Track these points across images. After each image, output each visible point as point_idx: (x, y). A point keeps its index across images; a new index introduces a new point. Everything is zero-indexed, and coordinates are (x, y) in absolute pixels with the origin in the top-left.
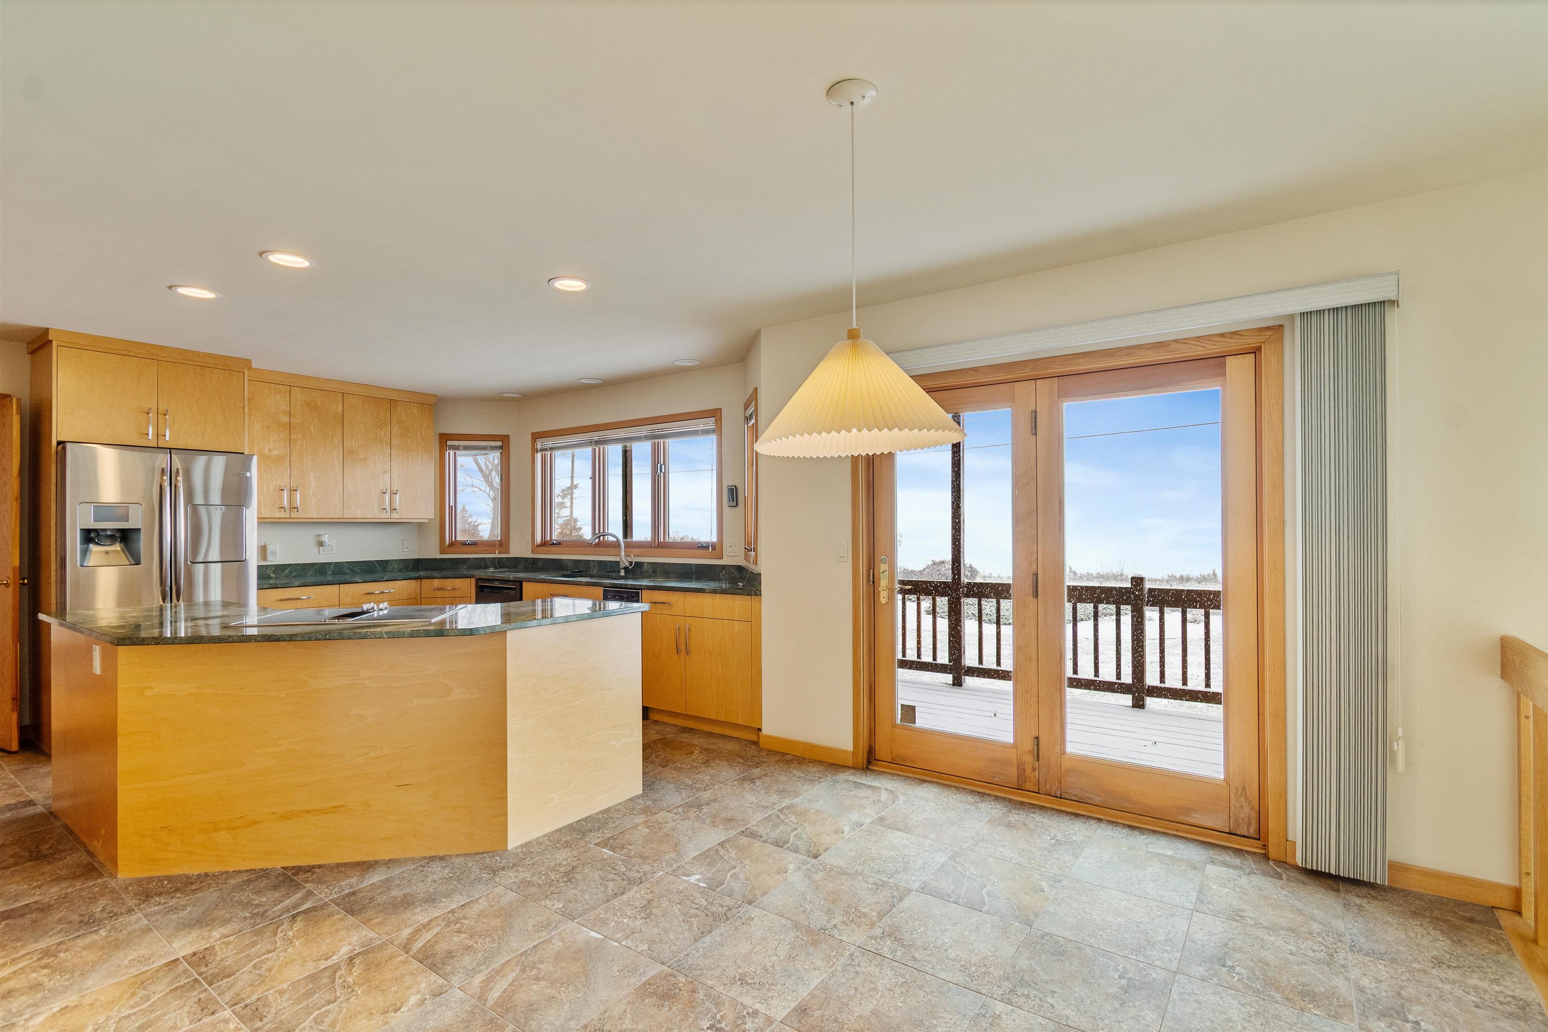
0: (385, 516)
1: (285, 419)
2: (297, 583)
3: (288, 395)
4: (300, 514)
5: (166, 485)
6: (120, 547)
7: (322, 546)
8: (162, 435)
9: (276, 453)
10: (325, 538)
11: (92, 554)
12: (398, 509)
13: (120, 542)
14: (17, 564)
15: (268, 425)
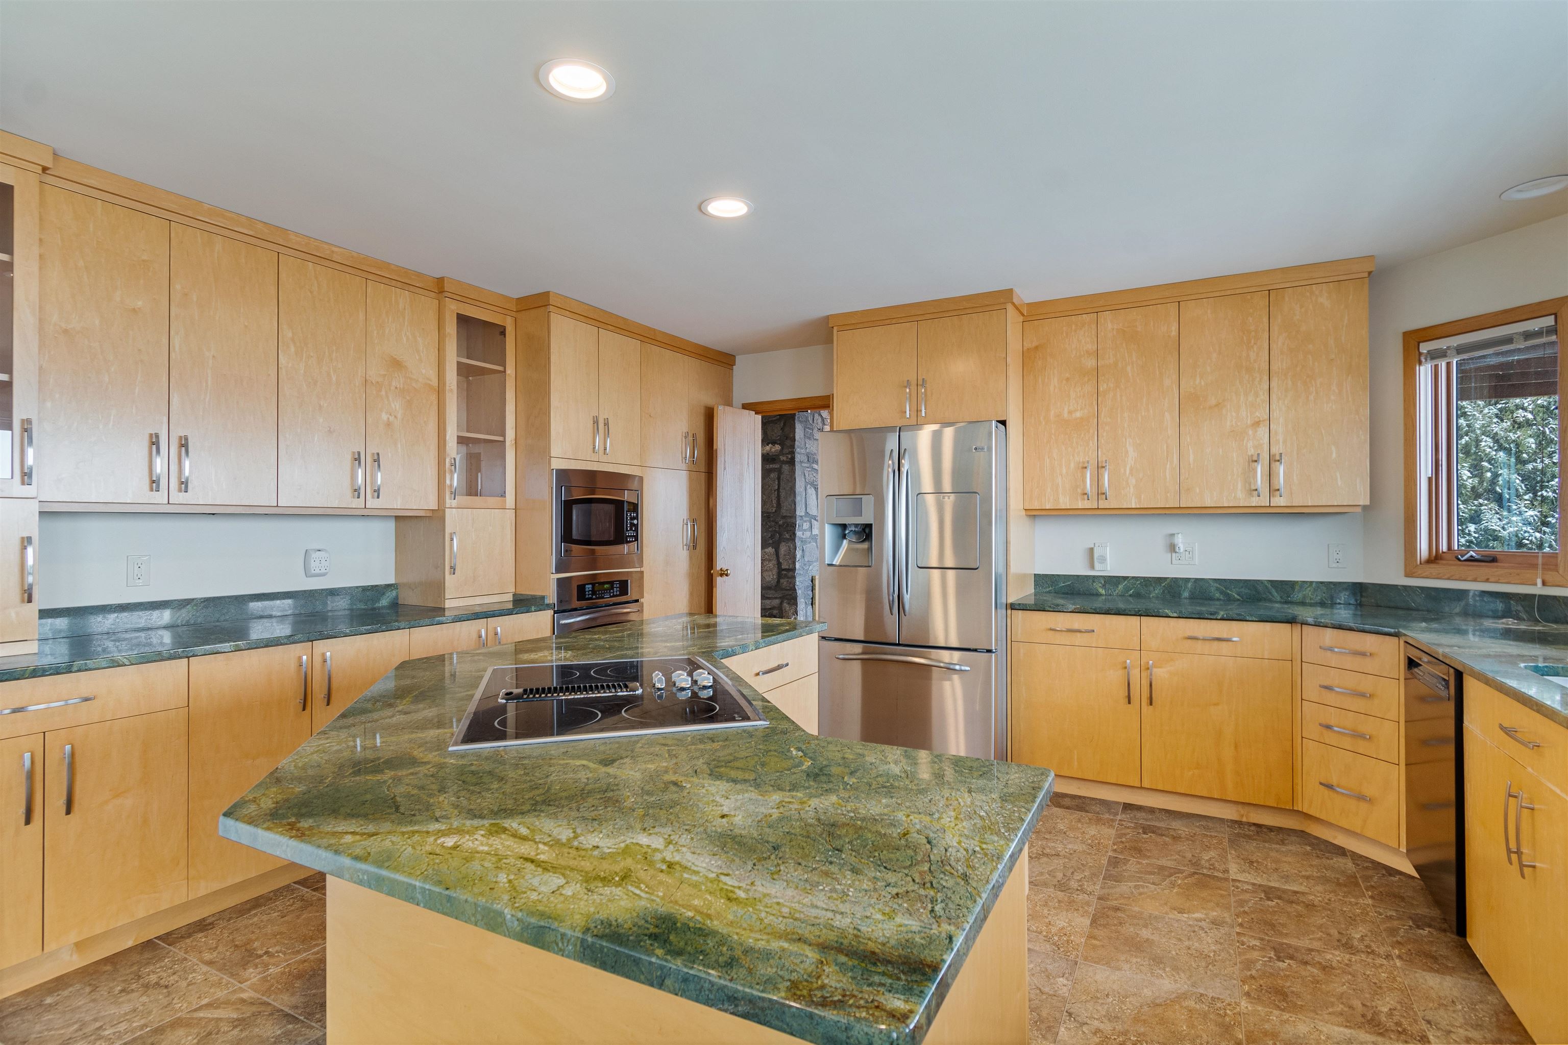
0: (1257, 500)
1: (1090, 363)
2: (1071, 607)
3: (1094, 326)
4: (1112, 503)
9: (1078, 414)
10: (1177, 539)
11: (844, 551)
12: (1287, 489)
13: (869, 539)
15: (1068, 379)
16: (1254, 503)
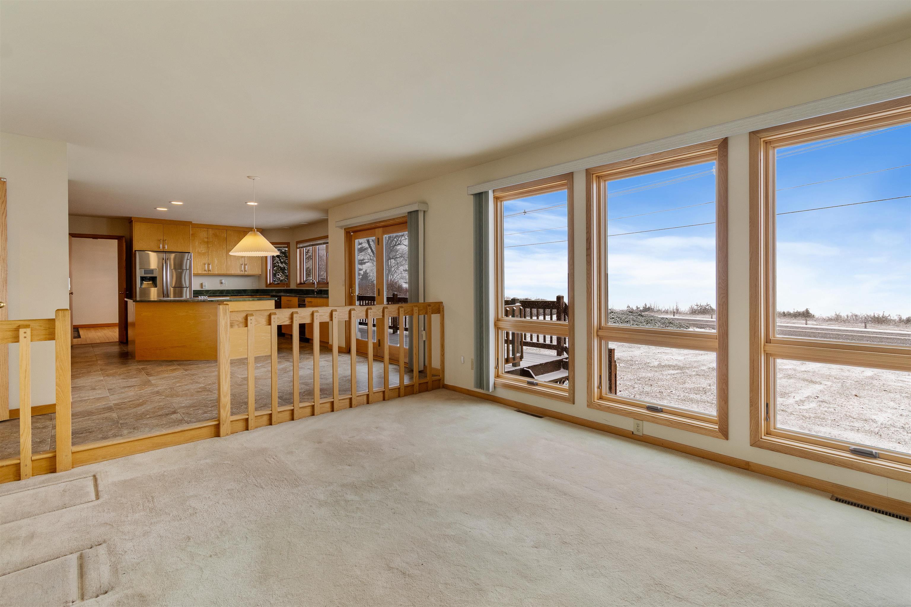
1: (206, 240)
3: (207, 231)
5: (164, 263)
7: (222, 284)
9: (203, 252)
10: (223, 281)
11: (144, 284)
12: (247, 271)
13: (152, 281)
14: (125, 287)
15: (201, 243)
16: (242, 273)
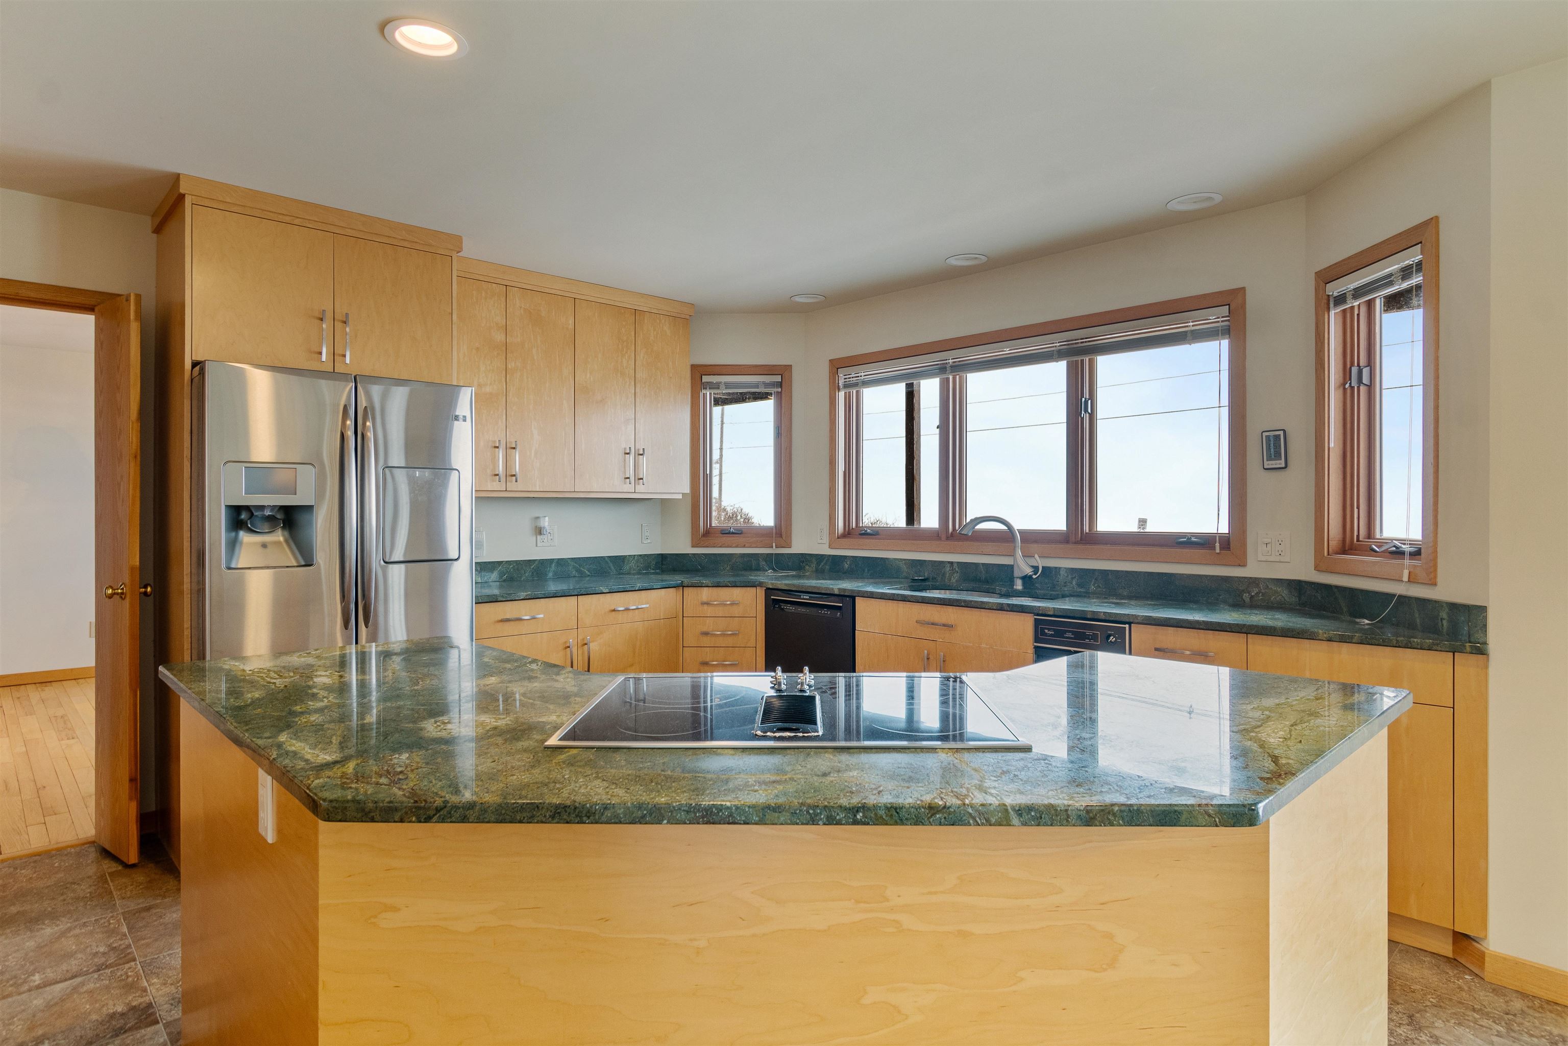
0: (626, 490)
2: (521, 595)
3: (504, 299)
4: (520, 486)
5: (350, 433)
6: (283, 535)
7: (540, 534)
8: (339, 355)
10: (545, 523)
11: (244, 545)
12: (644, 479)
13: (284, 528)
14: (137, 562)
15: (478, 349)
16: (628, 487)
